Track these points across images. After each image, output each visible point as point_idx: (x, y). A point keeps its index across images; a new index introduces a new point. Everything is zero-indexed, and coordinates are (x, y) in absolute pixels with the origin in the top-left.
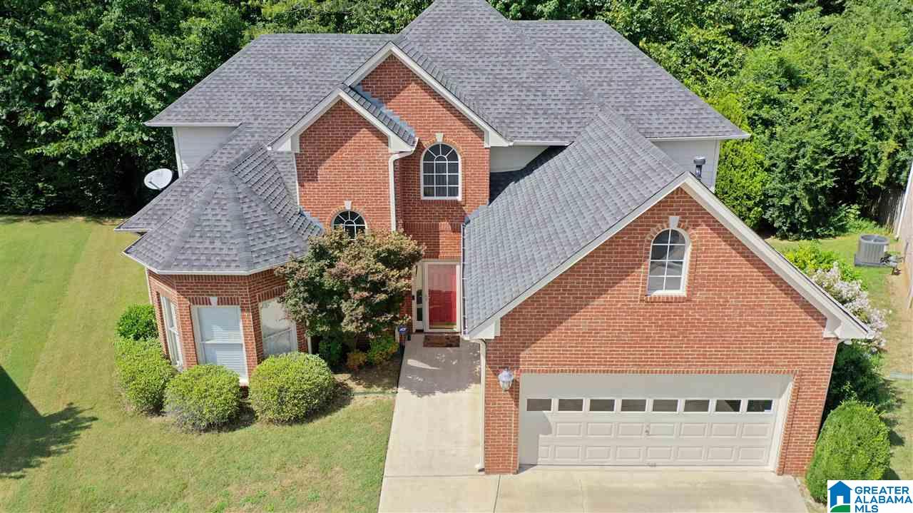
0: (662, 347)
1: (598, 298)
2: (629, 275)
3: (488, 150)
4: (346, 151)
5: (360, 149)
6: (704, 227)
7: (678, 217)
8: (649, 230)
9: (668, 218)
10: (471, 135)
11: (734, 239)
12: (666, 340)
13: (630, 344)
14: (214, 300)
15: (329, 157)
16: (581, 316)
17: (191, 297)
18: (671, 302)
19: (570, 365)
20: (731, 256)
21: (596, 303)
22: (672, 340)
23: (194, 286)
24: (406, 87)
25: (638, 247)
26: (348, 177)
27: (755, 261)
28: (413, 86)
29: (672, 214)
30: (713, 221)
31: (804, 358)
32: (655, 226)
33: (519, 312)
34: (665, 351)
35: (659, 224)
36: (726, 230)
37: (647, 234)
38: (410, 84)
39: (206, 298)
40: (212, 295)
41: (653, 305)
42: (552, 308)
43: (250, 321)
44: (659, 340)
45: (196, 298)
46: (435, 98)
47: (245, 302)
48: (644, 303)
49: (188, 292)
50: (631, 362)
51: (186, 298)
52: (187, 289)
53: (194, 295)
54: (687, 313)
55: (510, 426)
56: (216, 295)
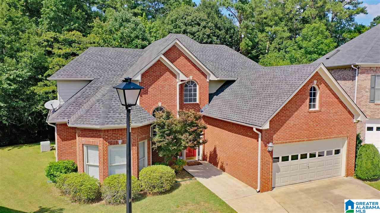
0: (314, 130)
1: (296, 112)
2: (304, 103)
3: (208, 83)
4: (160, 82)
5: (166, 80)
6: (323, 84)
7: (316, 81)
8: (309, 86)
9: (313, 81)
10: (202, 77)
11: (331, 89)
13: (305, 129)
14: (120, 141)
15: (153, 84)
16: (291, 119)
17: (109, 141)
18: (316, 112)
19: (288, 139)
20: (330, 95)
21: (295, 114)
22: (316, 127)
23: (111, 135)
24: (179, 58)
25: (306, 92)
26: (160, 92)
27: (336, 96)
28: (182, 58)
29: (314, 80)
30: (325, 82)
31: (350, 131)
32: (310, 84)
35: (311, 84)
36: (328, 85)
37: (308, 87)
38: (181, 56)
39: (116, 141)
40: (119, 139)
41: (311, 114)
42: (282, 117)
43: (136, 151)
44: (313, 127)
45: (112, 141)
46: (190, 62)
47: (134, 142)
48: (309, 113)
49: (108, 138)
50: (305, 136)
51: (107, 142)
52: (108, 137)
53: (111, 140)
54: (320, 116)
55: (270, 169)
56: (121, 139)
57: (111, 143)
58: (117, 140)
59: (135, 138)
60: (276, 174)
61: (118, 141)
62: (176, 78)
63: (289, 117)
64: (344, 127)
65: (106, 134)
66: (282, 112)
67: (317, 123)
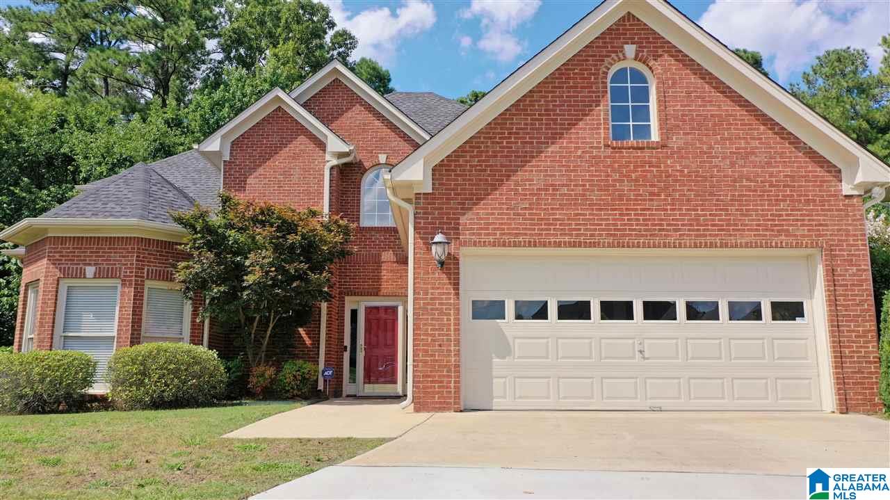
0: (642, 210)
1: (553, 143)
2: (586, 115)
4: (279, 161)
5: (295, 157)
6: (667, 58)
7: (634, 46)
8: (603, 61)
11: (704, 71)
12: (645, 200)
13: (600, 205)
14: (90, 271)
15: (261, 166)
16: (532, 166)
17: (63, 266)
18: (643, 148)
19: (526, 234)
20: (704, 92)
21: (550, 150)
22: (652, 200)
24: (350, 108)
25: (592, 80)
26: (278, 187)
27: (734, 97)
29: (627, 43)
30: (676, 51)
31: (826, 225)
32: (610, 56)
33: (455, 161)
34: (645, 215)
35: (612, 54)
36: (693, 60)
37: (601, 65)
38: (354, 106)
39: (81, 268)
40: (90, 265)
41: (621, 152)
42: (496, 156)
43: (129, 300)
44: (636, 200)
45: (69, 268)
46: (379, 120)
47: (128, 274)
48: (610, 150)
49: (61, 260)
50: (603, 230)
51: (57, 268)
52: (60, 256)
53: (67, 264)
54: (665, 163)
55: (449, 330)
56: (95, 264)
57: (67, 274)
58: (83, 267)
59: (132, 264)
60: (496, 360)
61: (85, 270)
62: (324, 151)
63: (525, 159)
64: (792, 210)
65: (57, 248)
66: (493, 143)
67: (651, 186)
